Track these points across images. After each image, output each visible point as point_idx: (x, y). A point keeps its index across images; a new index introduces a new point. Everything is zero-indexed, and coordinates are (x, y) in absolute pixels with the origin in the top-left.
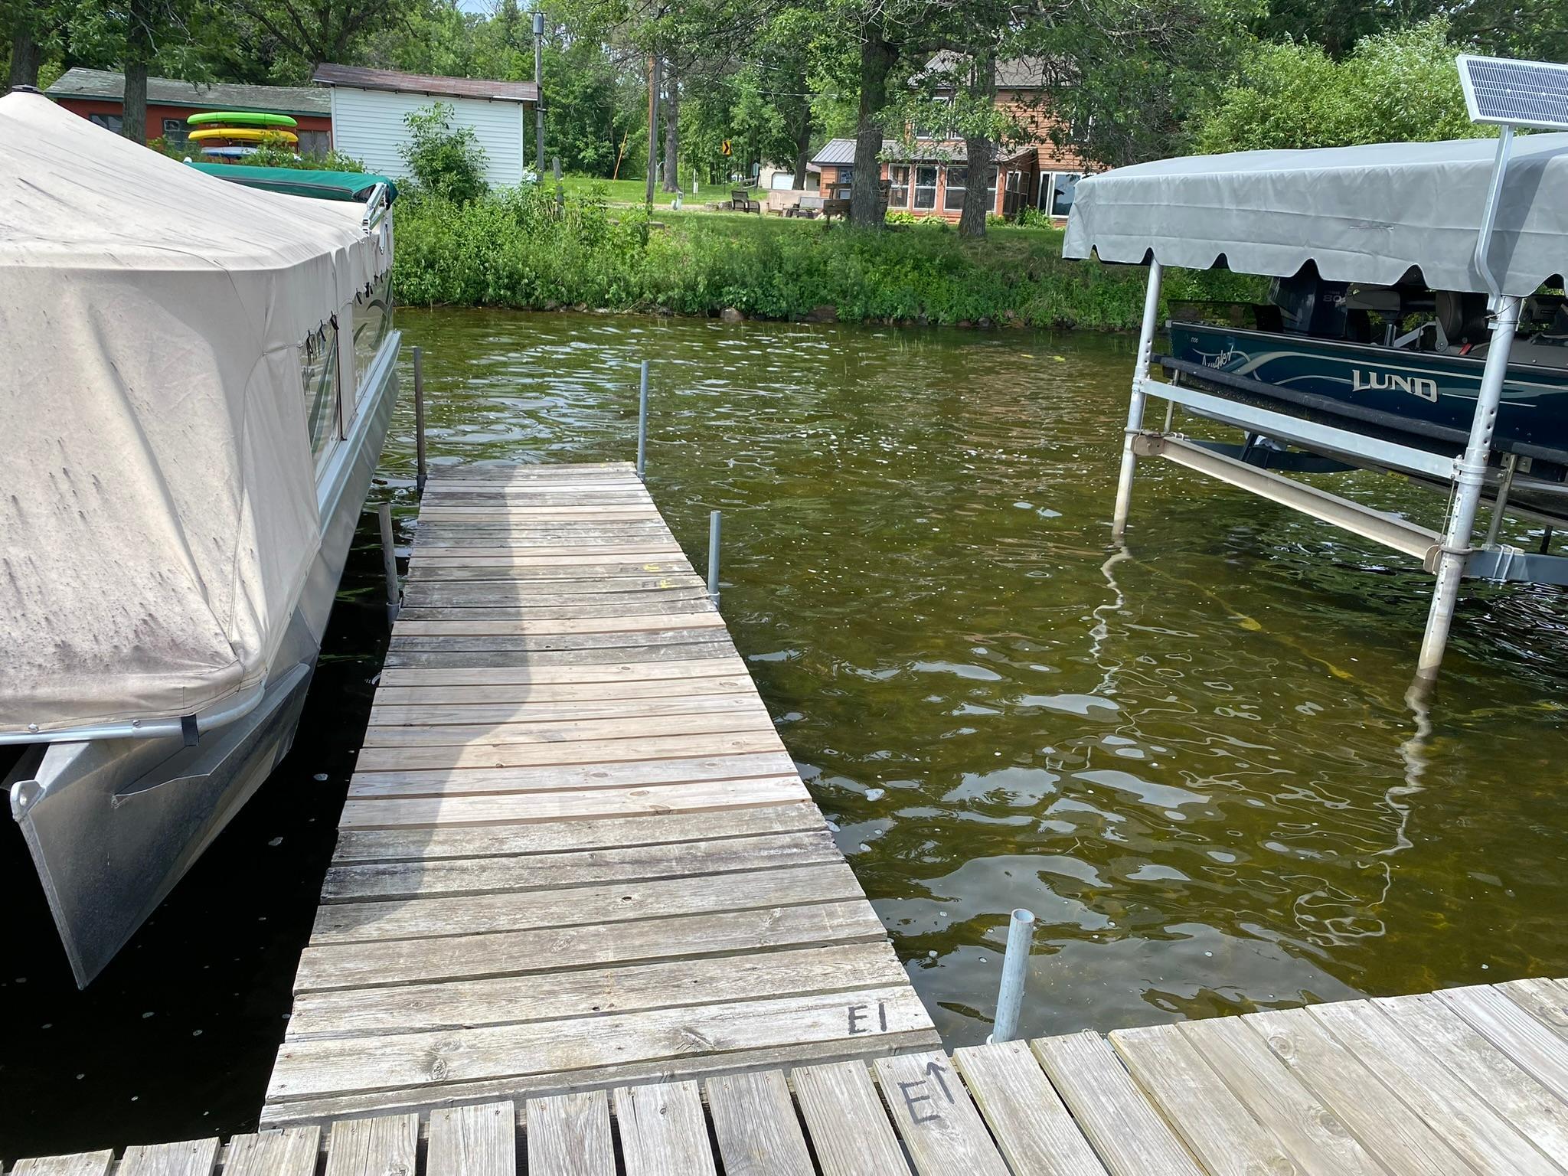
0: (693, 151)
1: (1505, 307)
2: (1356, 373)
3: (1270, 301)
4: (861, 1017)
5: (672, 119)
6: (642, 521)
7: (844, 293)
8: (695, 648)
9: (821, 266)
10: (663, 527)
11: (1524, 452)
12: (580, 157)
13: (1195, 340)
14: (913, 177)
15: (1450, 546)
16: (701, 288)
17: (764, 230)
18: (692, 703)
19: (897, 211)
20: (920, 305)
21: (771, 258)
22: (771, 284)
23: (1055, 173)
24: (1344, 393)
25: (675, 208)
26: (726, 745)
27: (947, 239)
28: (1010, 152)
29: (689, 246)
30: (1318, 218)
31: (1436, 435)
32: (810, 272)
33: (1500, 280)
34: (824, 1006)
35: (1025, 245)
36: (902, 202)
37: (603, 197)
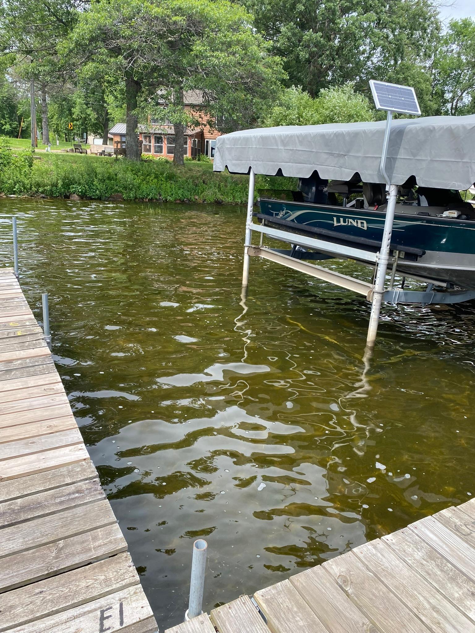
0: (56, 127)
1: (393, 189)
2: (335, 219)
3: (298, 190)
4: (108, 617)
5: (45, 112)
6: (12, 298)
7: (125, 188)
8: (32, 369)
9: (114, 177)
10: (24, 301)
11: (401, 250)
12: (3, 128)
13: (270, 206)
14: (153, 140)
15: (377, 290)
16: (60, 185)
17: (88, 161)
18: (25, 404)
19: (148, 154)
20: (159, 193)
21: (92, 172)
22: (92, 184)
23: (211, 140)
24: (331, 227)
25: (47, 151)
26: (43, 428)
27: (168, 166)
28: (193, 130)
29: (53, 167)
30: (317, 152)
31: (367, 243)
32: (109, 178)
33: (390, 177)
34: (84, 614)
35: (201, 169)
36: (149, 150)
37: (8, 145)
